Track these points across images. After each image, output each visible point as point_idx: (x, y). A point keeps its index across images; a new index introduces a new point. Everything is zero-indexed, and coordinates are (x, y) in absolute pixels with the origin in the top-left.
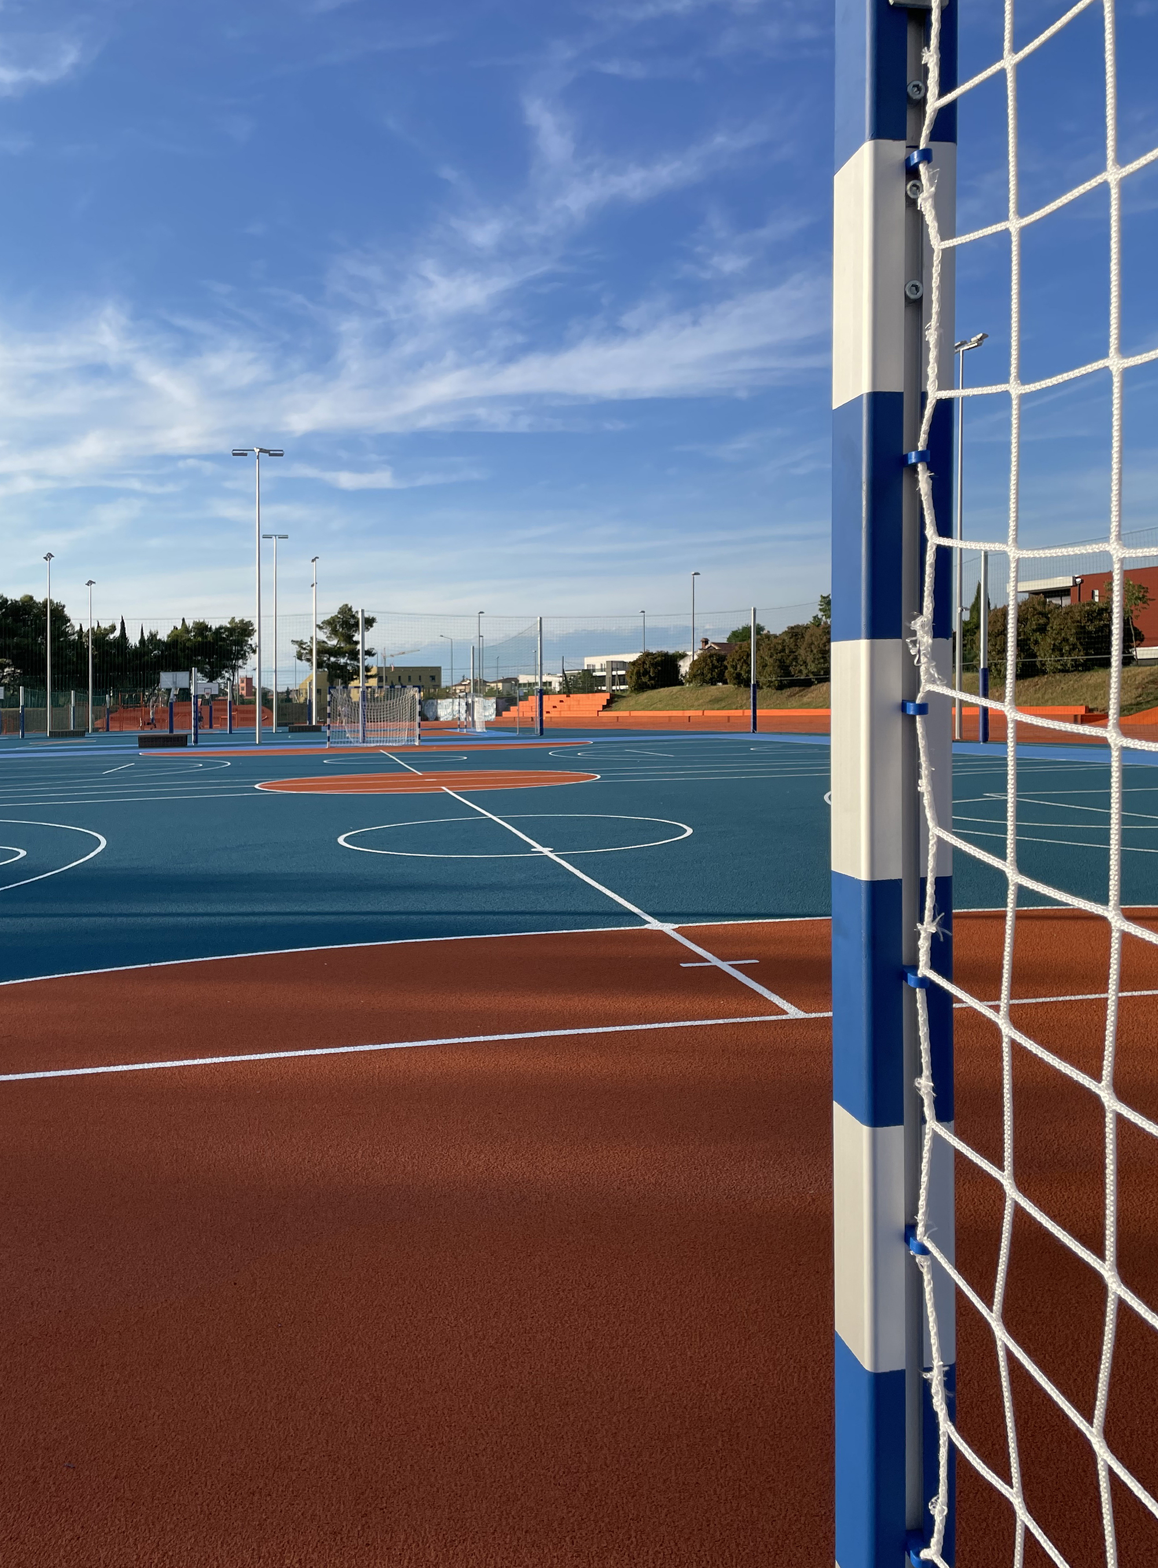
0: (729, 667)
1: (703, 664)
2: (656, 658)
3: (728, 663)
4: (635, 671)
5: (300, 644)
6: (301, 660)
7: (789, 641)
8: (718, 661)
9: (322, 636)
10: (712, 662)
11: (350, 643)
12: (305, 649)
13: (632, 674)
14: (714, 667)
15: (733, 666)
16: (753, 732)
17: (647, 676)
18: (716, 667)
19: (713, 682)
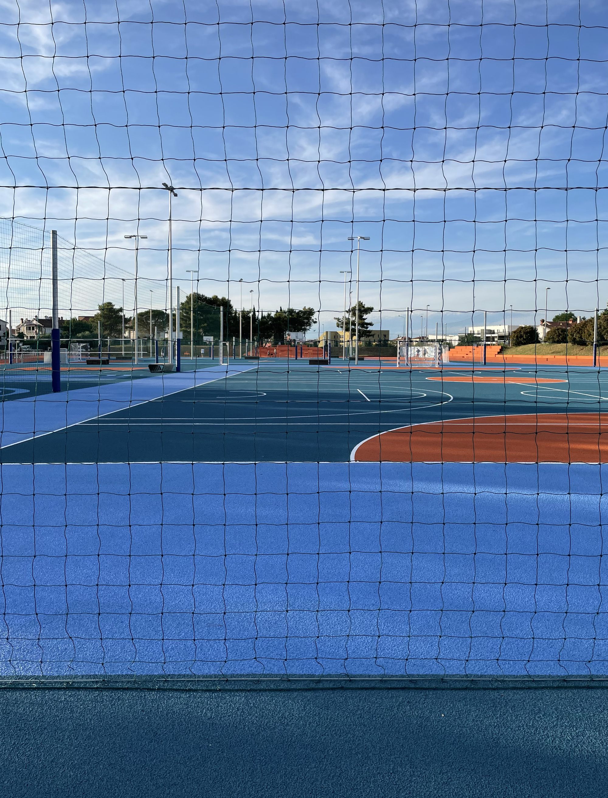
0: (569, 335)
1: (554, 333)
2: (527, 330)
3: (569, 333)
4: (516, 336)
5: (338, 319)
6: (339, 327)
7: (604, 323)
8: (562, 331)
9: (347, 315)
10: (558, 332)
11: (362, 320)
12: (340, 322)
13: (514, 337)
14: (560, 335)
15: (571, 335)
16: (594, 366)
17: (522, 338)
18: (561, 335)
19: (559, 342)
